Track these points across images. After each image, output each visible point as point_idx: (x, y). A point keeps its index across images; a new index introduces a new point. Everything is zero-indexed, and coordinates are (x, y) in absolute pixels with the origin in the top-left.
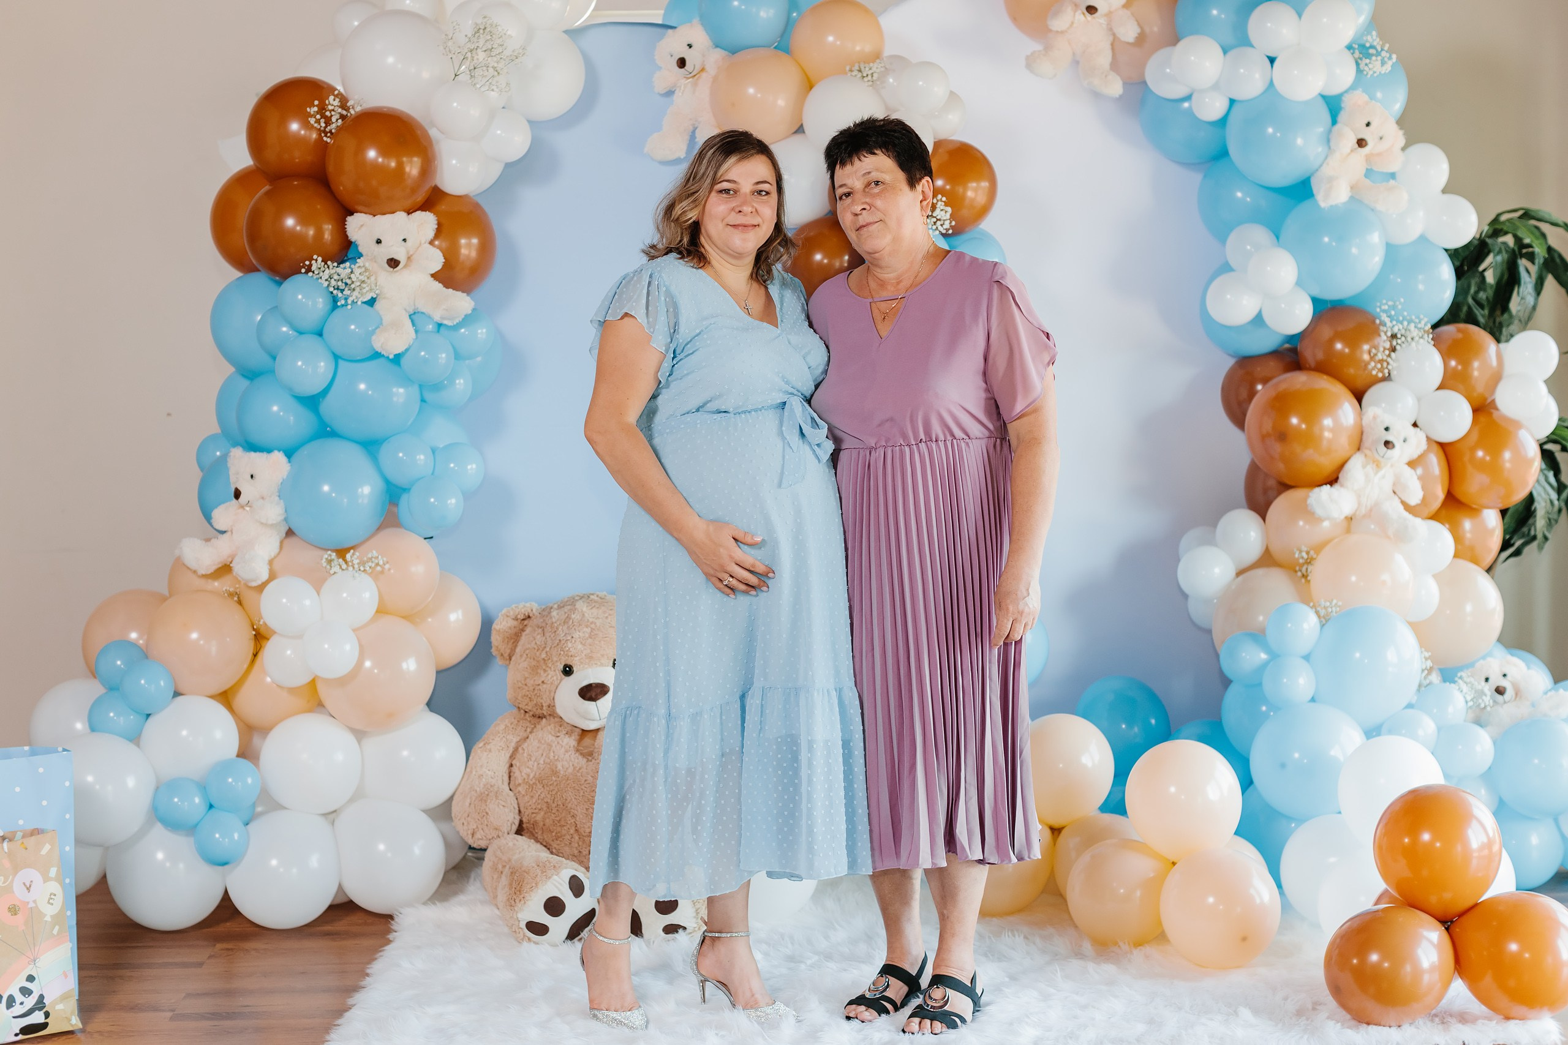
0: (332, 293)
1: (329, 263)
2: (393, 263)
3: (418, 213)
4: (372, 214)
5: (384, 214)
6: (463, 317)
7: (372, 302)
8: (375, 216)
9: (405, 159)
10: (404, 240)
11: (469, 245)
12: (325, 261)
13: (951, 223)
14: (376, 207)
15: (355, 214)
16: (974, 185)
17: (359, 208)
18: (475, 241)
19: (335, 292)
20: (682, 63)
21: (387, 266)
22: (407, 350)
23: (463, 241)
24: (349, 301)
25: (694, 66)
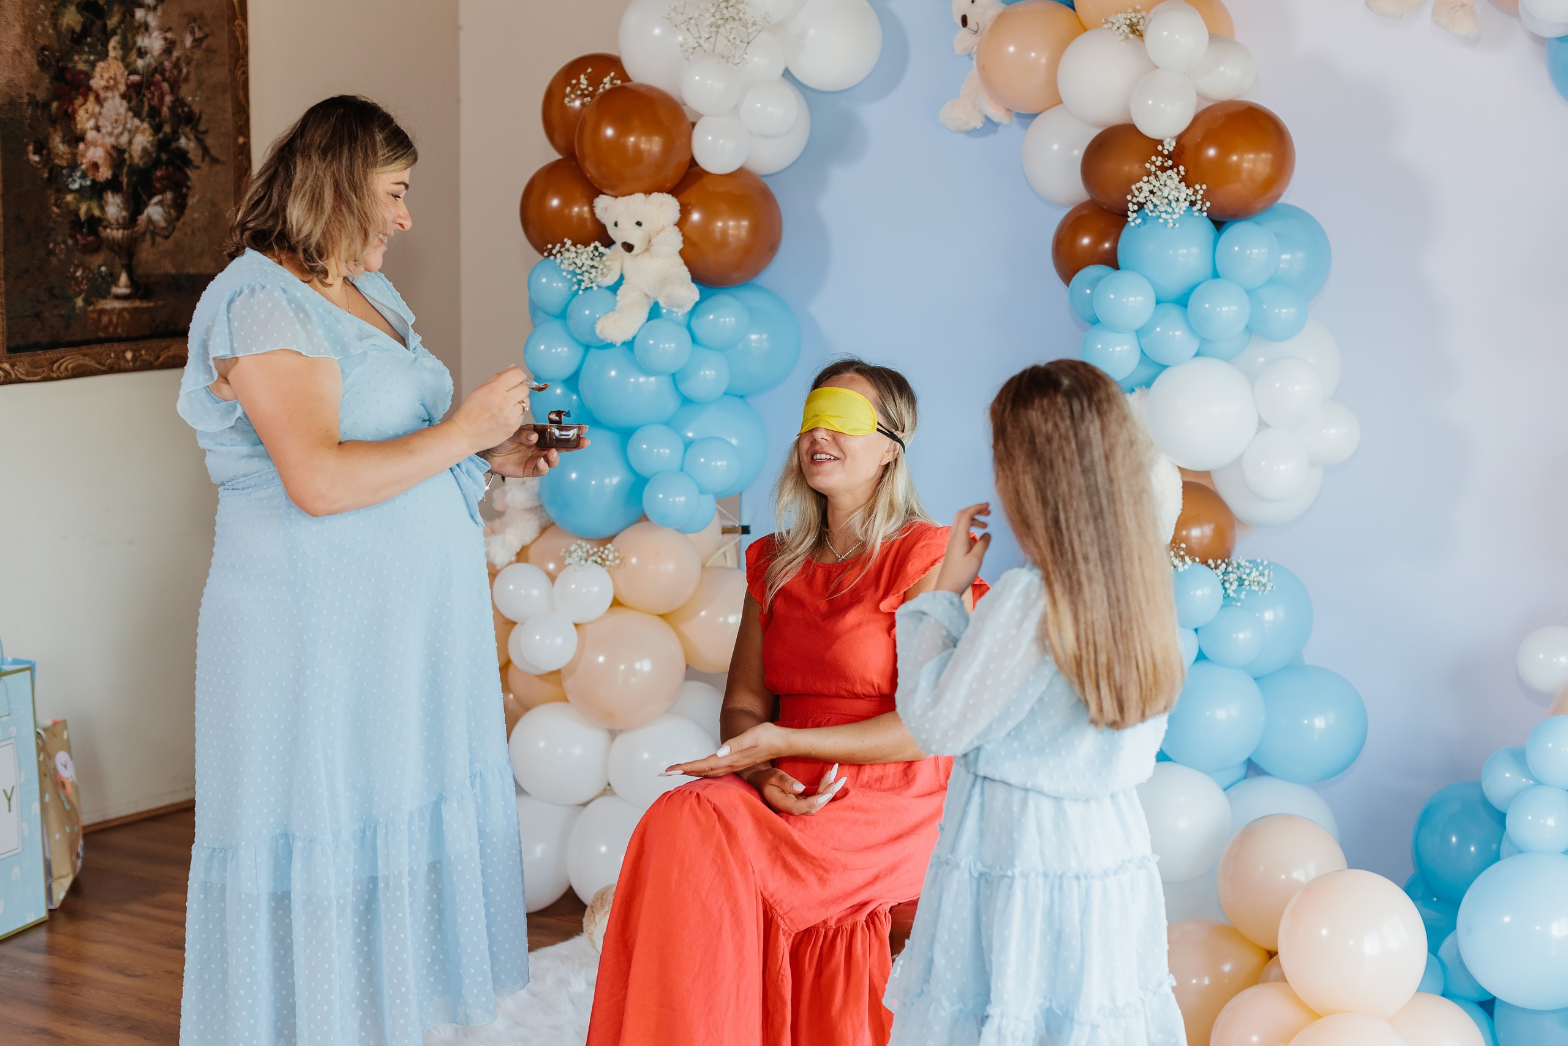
0: (566, 276)
1: (579, 246)
2: (628, 247)
3: (655, 195)
4: (612, 196)
5: (624, 195)
6: (693, 304)
7: (614, 288)
8: (616, 197)
9: (643, 139)
10: (639, 224)
11: (738, 227)
12: (574, 244)
13: (1203, 204)
14: (620, 189)
15: (602, 196)
16: (1252, 156)
17: (605, 191)
18: (745, 223)
19: (569, 276)
20: (964, 21)
21: (622, 249)
22: (634, 338)
23: (731, 223)
24: (583, 287)
25: (977, 23)
